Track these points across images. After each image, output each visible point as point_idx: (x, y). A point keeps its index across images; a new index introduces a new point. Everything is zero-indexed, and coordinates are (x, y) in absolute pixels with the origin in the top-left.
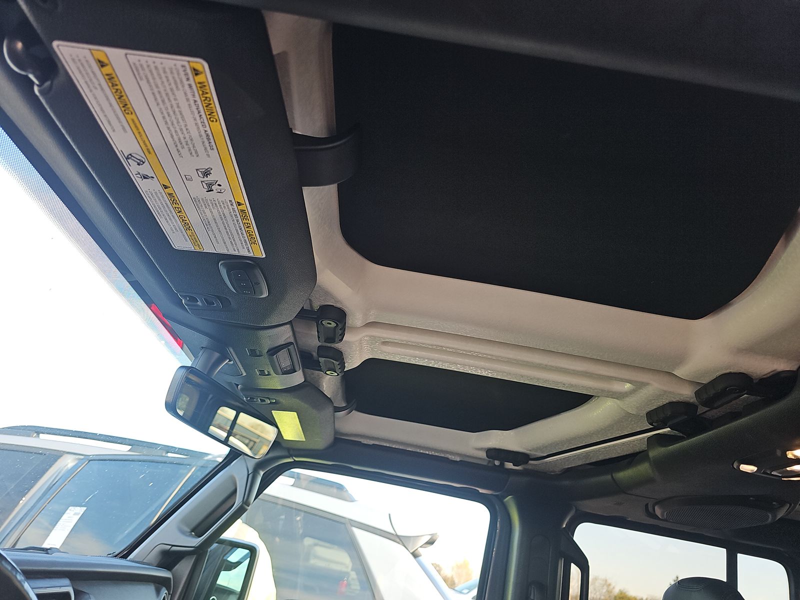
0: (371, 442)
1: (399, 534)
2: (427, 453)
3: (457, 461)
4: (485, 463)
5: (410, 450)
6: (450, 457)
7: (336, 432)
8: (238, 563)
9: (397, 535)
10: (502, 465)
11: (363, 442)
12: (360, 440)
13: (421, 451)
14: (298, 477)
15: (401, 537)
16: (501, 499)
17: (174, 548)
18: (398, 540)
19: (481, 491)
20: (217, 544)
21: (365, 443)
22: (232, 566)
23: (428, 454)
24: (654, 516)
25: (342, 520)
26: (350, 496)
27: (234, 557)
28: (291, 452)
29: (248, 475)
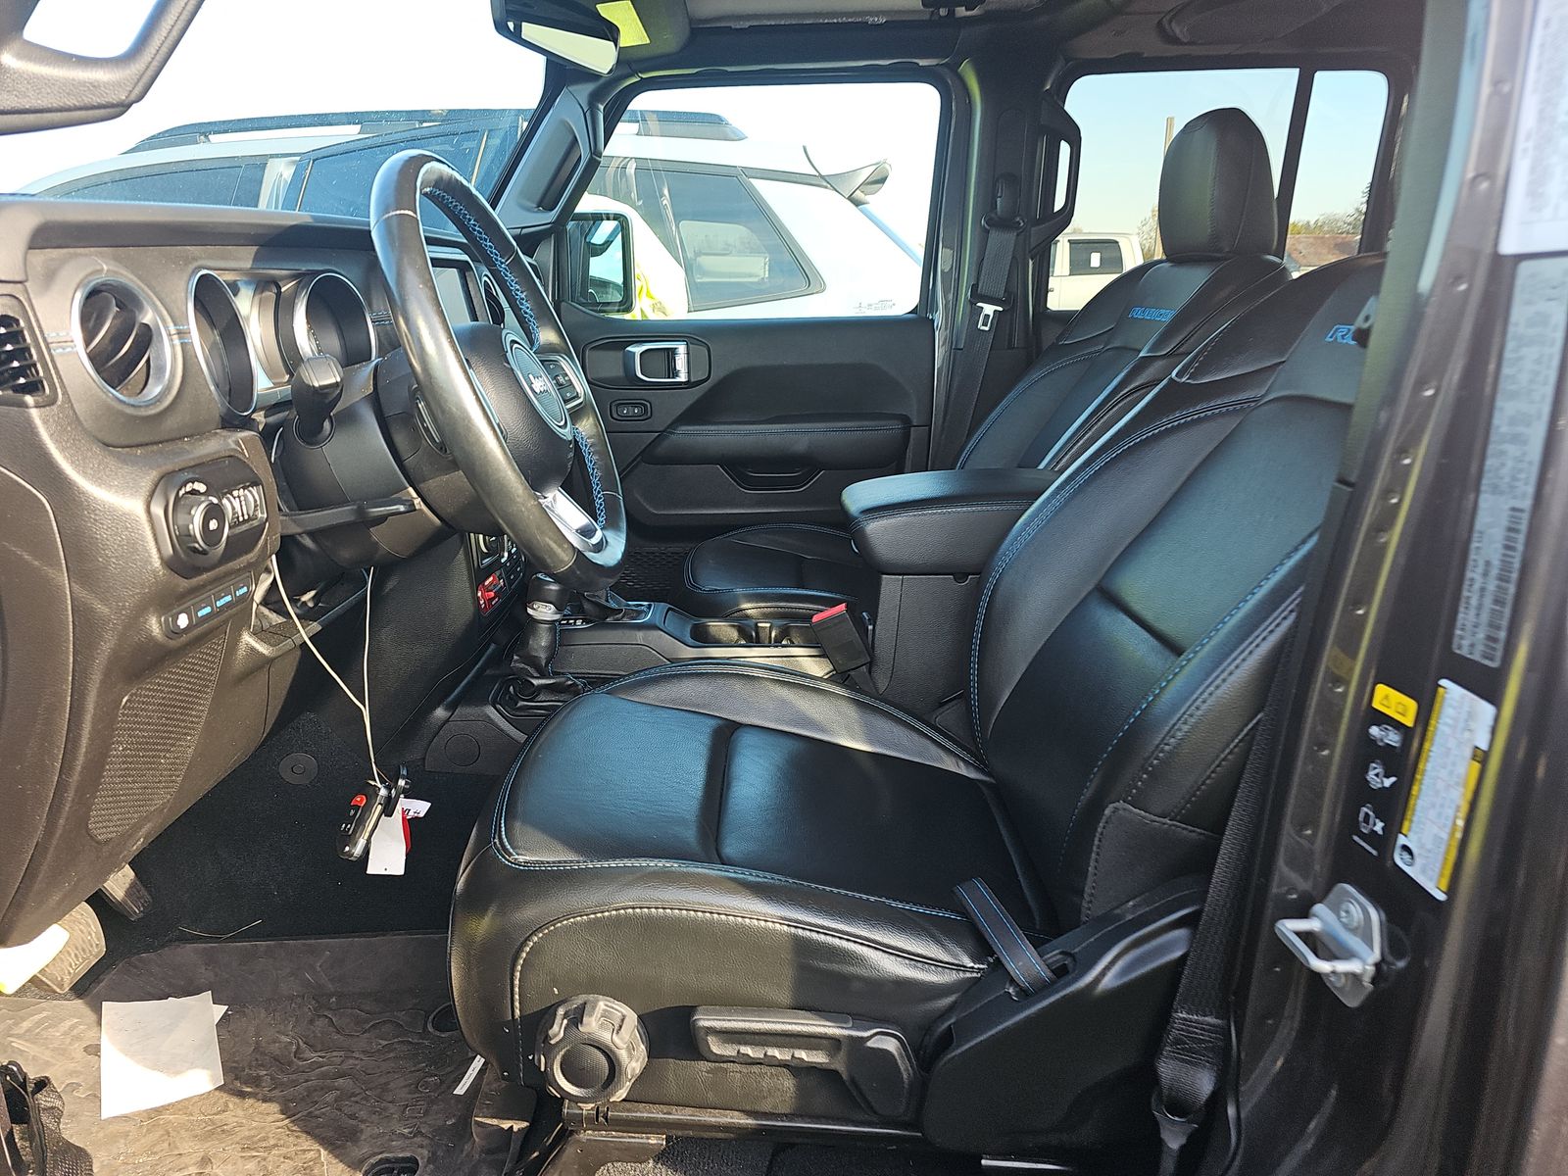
0: (747, 24)
1: (823, 174)
2: (835, 21)
3: (882, 24)
4: (927, 17)
5: (808, 22)
6: (870, 20)
7: (691, 21)
8: (608, 243)
9: (822, 177)
10: (951, 13)
11: (733, 27)
12: (728, 25)
13: (826, 21)
14: (641, 118)
15: (827, 178)
16: (954, 68)
17: (525, 231)
18: (825, 184)
19: (922, 63)
20: (573, 222)
21: (738, 27)
22: (600, 250)
23: (838, 23)
24: (1176, 41)
25: (732, 172)
26: (735, 131)
27: (598, 238)
28: (634, 67)
29: (585, 114)
